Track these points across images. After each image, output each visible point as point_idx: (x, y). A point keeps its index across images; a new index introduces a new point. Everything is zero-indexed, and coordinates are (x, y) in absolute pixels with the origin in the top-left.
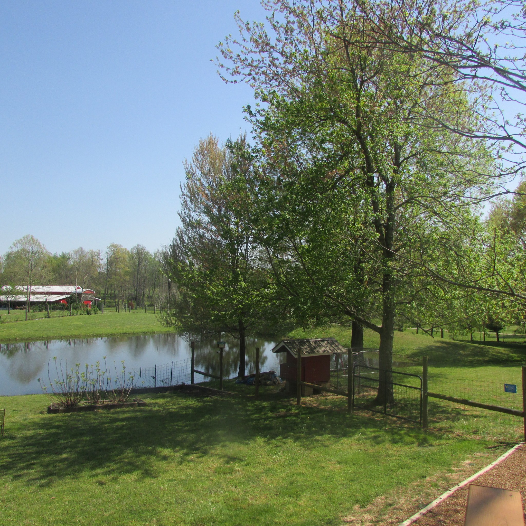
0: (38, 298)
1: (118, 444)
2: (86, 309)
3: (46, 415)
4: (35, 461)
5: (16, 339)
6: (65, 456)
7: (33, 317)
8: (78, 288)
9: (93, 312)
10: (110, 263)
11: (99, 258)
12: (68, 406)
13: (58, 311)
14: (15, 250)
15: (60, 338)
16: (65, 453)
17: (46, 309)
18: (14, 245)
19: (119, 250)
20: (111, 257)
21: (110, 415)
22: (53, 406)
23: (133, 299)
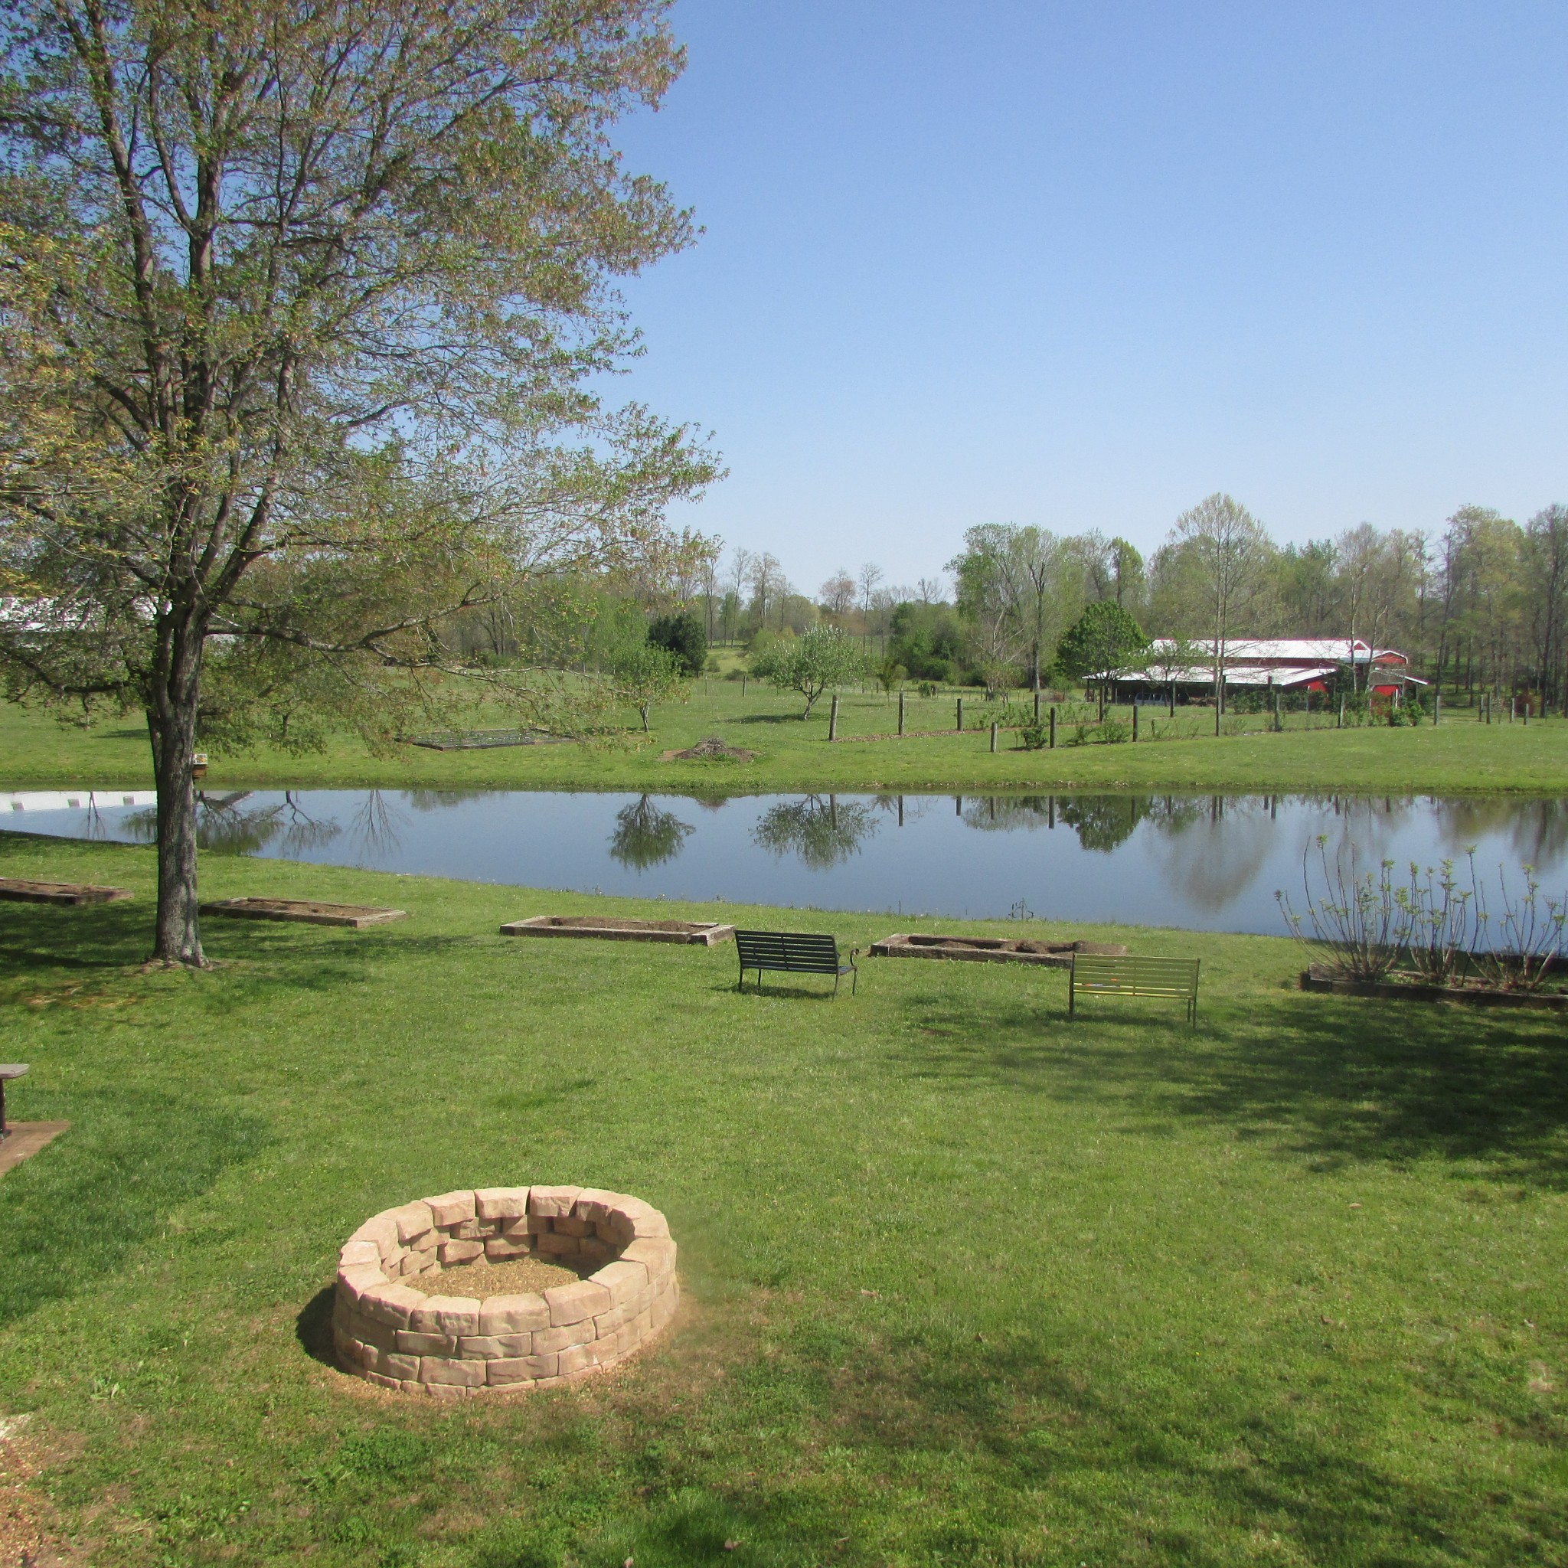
0: (1243, 676)
1: (1524, 1105)
2: (1385, 708)
3: (1298, 994)
4: (1291, 1105)
5: (1193, 784)
6: (1366, 1106)
7: (1235, 729)
8: (1359, 647)
9: (1406, 719)
10: (1458, 568)
11: (1421, 556)
12: (1357, 977)
13: (1304, 713)
14: (1182, 538)
15: (1311, 791)
16: (1369, 1099)
17: (1270, 706)
18: (1181, 527)
19: (1485, 526)
20: (1460, 550)
21: (1486, 1022)
22: (1316, 971)
23: (1534, 686)
